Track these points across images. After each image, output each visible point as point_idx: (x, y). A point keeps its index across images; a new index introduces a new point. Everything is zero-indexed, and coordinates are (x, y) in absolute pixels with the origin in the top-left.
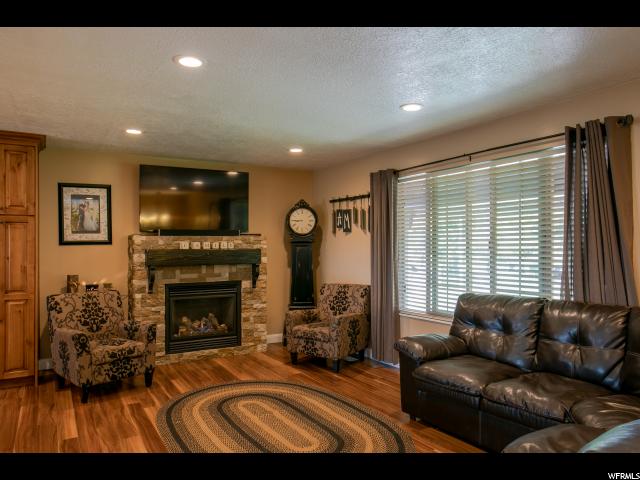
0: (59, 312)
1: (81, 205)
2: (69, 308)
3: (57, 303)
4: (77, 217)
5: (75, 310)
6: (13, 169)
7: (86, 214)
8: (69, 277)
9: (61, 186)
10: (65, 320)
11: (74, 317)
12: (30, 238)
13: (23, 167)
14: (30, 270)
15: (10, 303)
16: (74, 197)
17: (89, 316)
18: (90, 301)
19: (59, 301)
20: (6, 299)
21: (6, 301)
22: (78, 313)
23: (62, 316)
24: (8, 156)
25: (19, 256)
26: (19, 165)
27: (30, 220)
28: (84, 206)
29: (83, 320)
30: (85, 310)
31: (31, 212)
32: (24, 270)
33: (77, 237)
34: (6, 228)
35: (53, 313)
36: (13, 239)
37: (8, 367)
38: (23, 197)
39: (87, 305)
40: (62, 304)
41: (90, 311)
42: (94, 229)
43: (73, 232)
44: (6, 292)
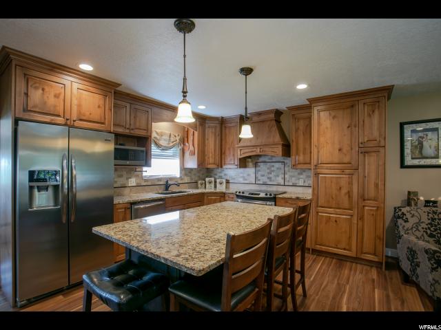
0: (405, 222)
1: (420, 137)
2: (415, 220)
3: (403, 214)
4: (416, 147)
5: (420, 222)
6: (369, 115)
7: (425, 143)
8: (409, 193)
9: (402, 125)
10: (412, 228)
11: (420, 228)
12: (381, 163)
13: (377, 112)
14: (380, 186)
15: (367, 208)
16: (414, 131)
17: (436, 230)
18: (436, 217)
19: (405, 213)
20: (363, 204)
21: (364, 206)
22: (424, 225)
23: (408, 225)
24: (366, 107)
25: (373, 176)
26: (373, 111)
27: (382, 150)
28: (423, 138)
29: (429, 232)
30: (429, 224)
31: (382, 144)
32: (376, 185)
33: (416, 162)
34: (364, 156)
35: (400, 221)
36: (368, 164)
37: (364, 251)
38: (376, 134)
39: (433, 219)
40: (408, 216)
41: (436, 226)
42: (433, 155)
43: (412, 158)
44: (364, 200)
